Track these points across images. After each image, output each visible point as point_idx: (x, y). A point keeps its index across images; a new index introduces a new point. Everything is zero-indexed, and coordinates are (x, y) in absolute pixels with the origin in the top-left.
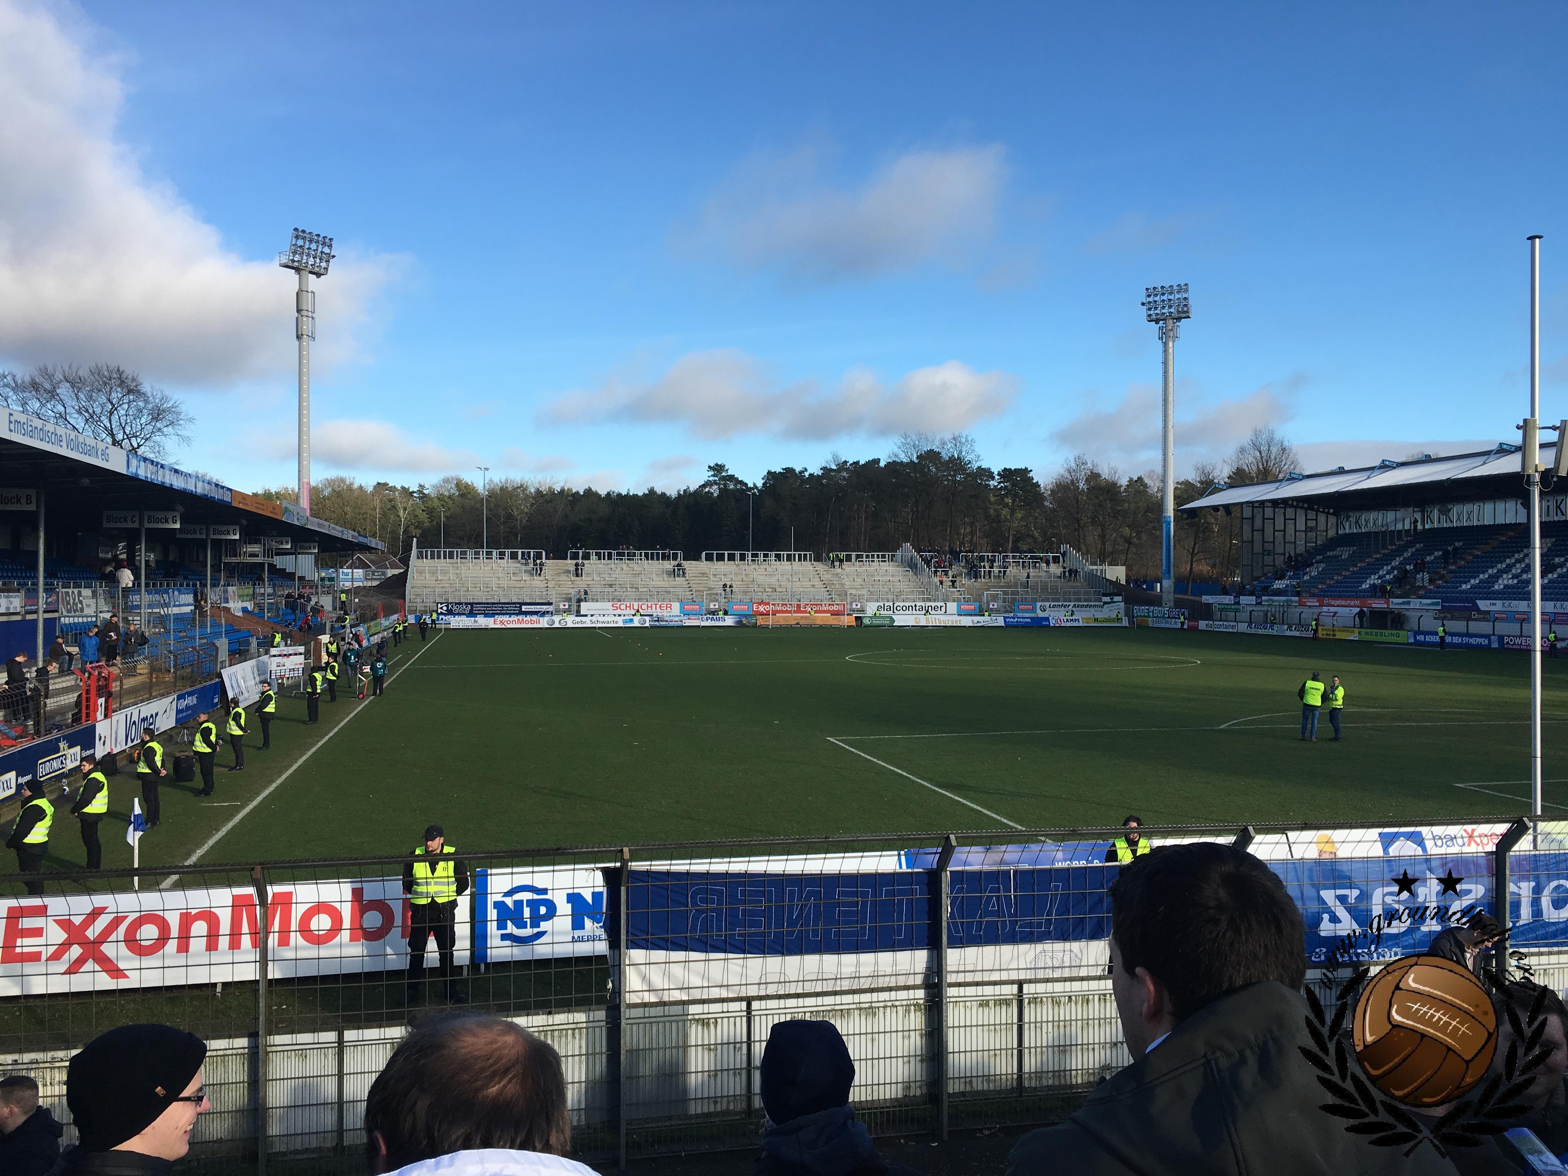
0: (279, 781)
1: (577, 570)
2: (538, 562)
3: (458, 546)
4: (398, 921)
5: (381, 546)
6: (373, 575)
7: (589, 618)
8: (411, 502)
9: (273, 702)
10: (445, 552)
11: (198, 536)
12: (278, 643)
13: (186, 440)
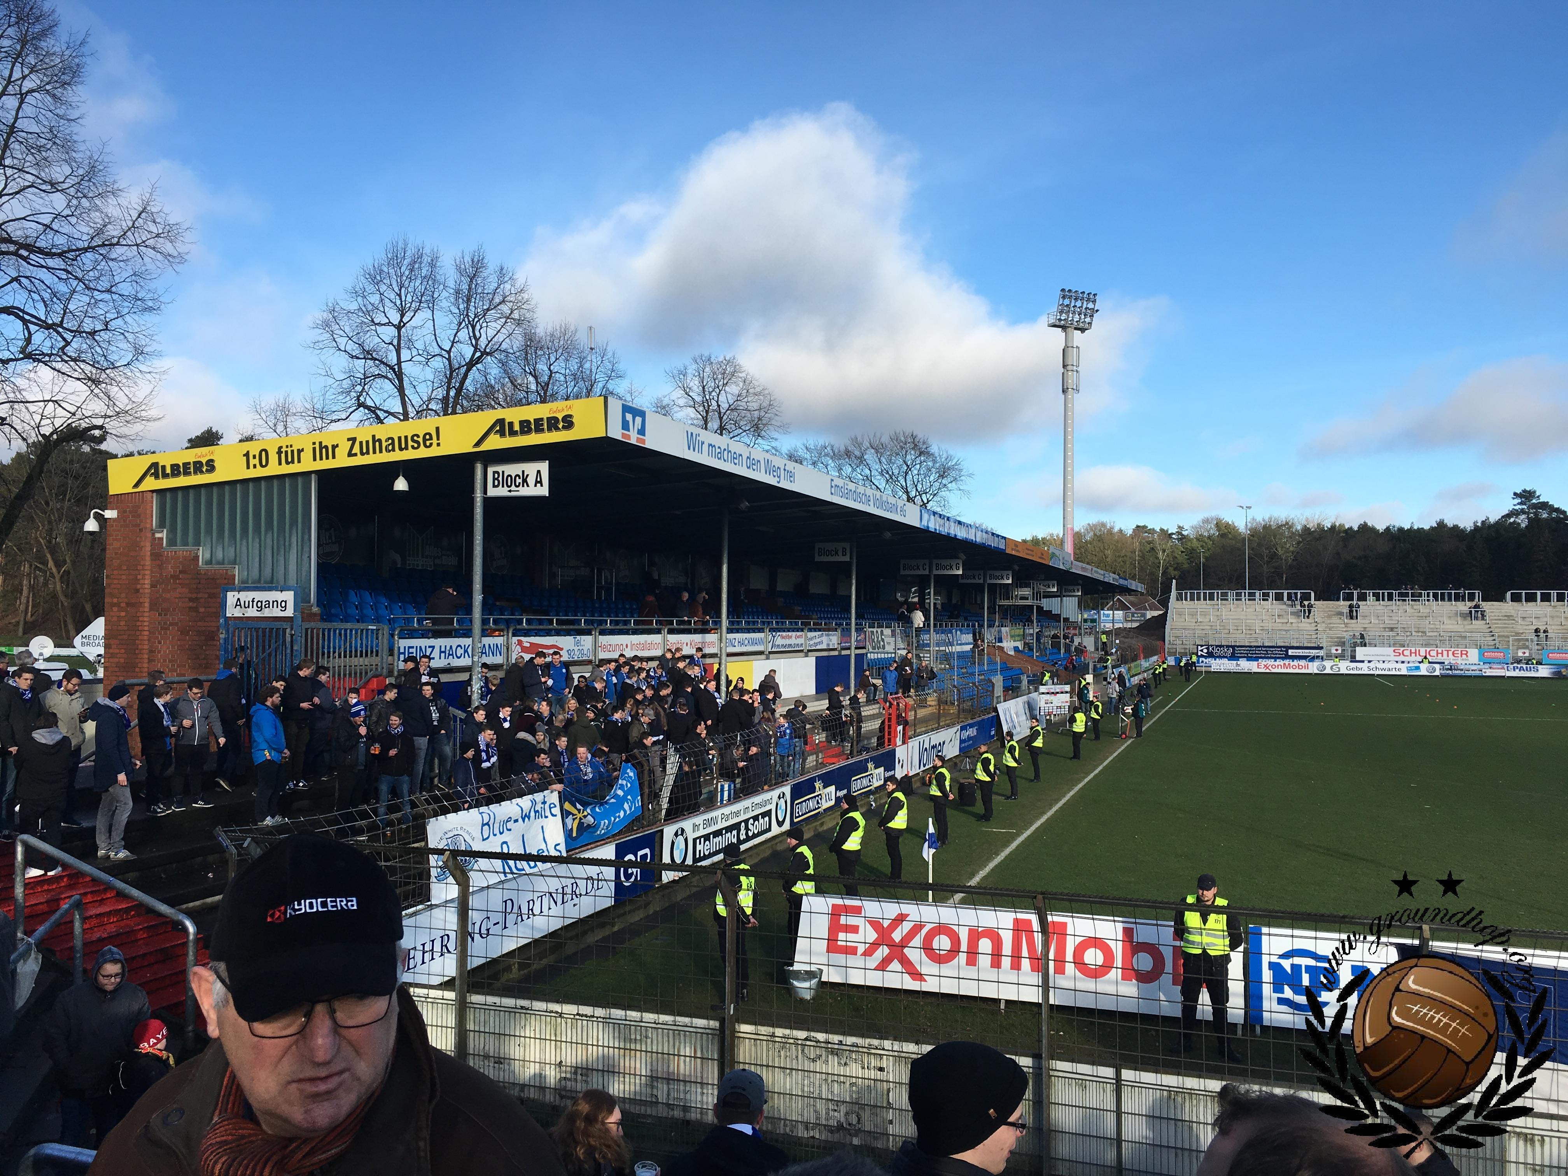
0: (1050, 813)
1: (1351, 612)
2: (1306, 603)
3: (1218, 587)
4: (1169, 967)
5: (1141, 588)
6: (1133, 616)
7: (1366, 664)
8: (1170, 544)
9: (1041, 737)
10: (1205, 594)
11: (977, 581)
12: (1047, 681)
13: (966, 493)
